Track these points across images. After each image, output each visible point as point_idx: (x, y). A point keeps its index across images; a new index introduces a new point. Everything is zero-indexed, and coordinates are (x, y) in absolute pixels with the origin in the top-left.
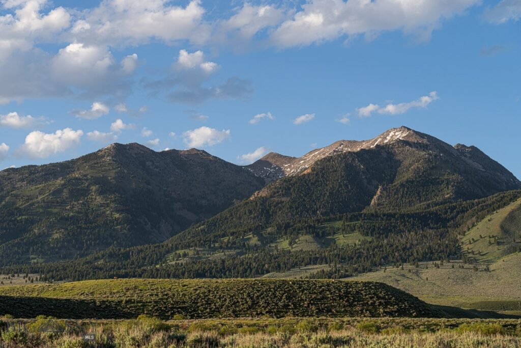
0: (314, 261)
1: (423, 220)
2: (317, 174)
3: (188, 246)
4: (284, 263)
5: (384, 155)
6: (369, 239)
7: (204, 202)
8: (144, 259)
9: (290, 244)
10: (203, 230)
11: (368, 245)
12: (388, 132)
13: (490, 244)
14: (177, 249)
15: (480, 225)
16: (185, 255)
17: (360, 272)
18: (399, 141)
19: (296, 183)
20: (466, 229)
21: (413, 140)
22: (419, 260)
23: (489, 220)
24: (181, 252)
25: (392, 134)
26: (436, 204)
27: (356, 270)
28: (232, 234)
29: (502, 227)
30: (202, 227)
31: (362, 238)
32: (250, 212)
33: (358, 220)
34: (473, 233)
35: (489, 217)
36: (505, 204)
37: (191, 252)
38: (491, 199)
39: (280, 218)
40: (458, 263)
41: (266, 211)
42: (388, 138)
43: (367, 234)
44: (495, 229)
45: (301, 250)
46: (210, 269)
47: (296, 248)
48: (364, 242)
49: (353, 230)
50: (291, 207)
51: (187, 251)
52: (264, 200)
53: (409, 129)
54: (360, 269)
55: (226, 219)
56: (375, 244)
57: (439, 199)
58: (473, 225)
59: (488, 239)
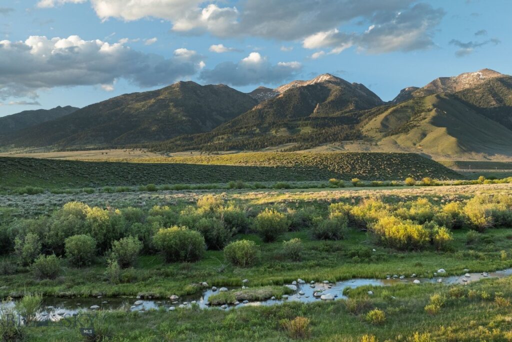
0: (290, 141)
1: (341, 120)
2: (286, 97)
3: (224, 134)
4: (275, 142)
5: (319, 87)
6: (315, 130)
7: (228, 111)
8: (201, 140)
9: (276, 132)
10: (229, 126)
11: (315, 133)
12: (320, 76)
13: (376, 132)
14: (218, 135)
15: (371, 122)
16: (222, 138)
17: (314, 147)
18: (326, 81)
19: (275, 102)
20: (363, 125)
21: (333, 80)
22: (342, 140)
23: (375, 120)
24: (220, 137)
25: (321, 77)
26: (346, 112)
27: (312, 145)
28: (246, 127)
29: (382, 123)
30: (229, 124)
31: (312, 129)
32: (253, 116)
33: (309, 120)
34: (367, 127)
35: (375, 119)
36: (382, 112)
37: (226, 137)
38: (374, 110)
39: (269, 119)
40: (361, 141)
41: (261, 115)
42: (320, 79)
43: (314, 128)
44: (379, 125)
45: (282, 136)
46: (237, 146)
47: (279, 135)
48: (313, 132)
49: (307, 125)
50: (274, 114)
51: (223, 136)
52: (260, 110)
53: (330, 75)
54: (314, 145)
55: (241, 120)
56: (319, 132)
57: (347, 110)
58: (367, 123)
59: (375, 130)
